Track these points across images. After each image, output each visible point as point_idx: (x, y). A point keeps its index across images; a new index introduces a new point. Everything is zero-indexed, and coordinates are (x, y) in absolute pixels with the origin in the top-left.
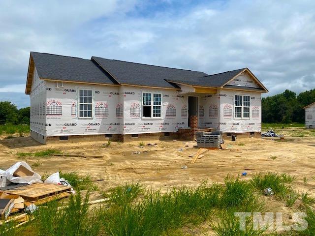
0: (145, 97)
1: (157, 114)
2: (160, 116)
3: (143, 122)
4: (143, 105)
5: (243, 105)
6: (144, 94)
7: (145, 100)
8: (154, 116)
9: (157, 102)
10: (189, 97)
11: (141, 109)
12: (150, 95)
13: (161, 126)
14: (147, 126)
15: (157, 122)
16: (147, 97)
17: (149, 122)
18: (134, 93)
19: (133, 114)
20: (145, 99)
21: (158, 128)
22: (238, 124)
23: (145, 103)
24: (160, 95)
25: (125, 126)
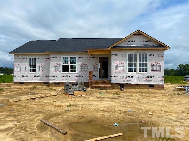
0: (64, 59)
1: (73, 70)
2: (75, 71)
3: (63, 75)
4: (62, 64)
5: (138, 61)
6: (63, 58)
7: (64, 62)
8: (71, 71)
9: (73, 62)
10: (99, 57)
11: (62, 67)
12: (68, 58)
13: (76, 78)
14: (65, 78)
15: (73, 75)
16: (65, 59)
17: (67, 75)
18: (56, 58)
19: (55, 71)
20: (64, 60)
21: (74, 79)
22: (133, 77)
23: (64, 63)
24: (75, 58)
25: (50, 77)
